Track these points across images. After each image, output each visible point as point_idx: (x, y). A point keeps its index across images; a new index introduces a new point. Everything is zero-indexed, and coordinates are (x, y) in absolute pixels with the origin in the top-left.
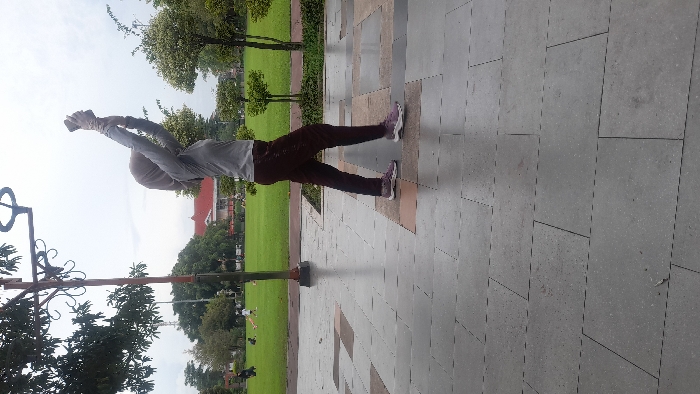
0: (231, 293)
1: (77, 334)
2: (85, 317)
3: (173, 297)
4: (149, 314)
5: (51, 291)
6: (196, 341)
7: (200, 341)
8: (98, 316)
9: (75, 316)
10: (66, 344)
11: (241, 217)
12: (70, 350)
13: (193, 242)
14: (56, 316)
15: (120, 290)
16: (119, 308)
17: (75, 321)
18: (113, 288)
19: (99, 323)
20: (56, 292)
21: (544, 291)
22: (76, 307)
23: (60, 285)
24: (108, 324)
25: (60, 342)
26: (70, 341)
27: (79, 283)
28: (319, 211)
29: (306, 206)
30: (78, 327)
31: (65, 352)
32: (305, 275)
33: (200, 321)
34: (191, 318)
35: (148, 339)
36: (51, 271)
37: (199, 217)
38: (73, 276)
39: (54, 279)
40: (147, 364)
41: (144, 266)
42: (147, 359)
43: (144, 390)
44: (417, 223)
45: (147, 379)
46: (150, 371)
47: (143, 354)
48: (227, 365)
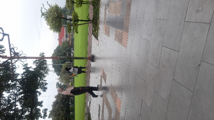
0: (70, 63)
1: (24, 73)
2: (26, 68)
3: (52, 63)
4: (46, 68)
5: (16, 60)
6: (59, 76)
7: (61, 76)
8: (30, 68)
9: (23, 67)
10: (21, 75)
11: (73, 40)
12: (22, 77)
13: (58, 47)
14: (18, 67)
15: (36, 60)
16: (36, 65)
17: (24, 69)
18: (35, 60)
21: (163, 67)
22: (24, 65)
23: (19, 58)
24: (33, 70)
25: (19, 74)
26: (22, 74)
27: (25, 58)
28: (97, 39)
29: (93, 38)
30: (24, 71)
31: (21, 78)
32: (93, 59)
33: (61, 71)
34: (58, 70)
35: (46, 75)
36: (16, 54)
37: (60, 39)
38: (22, 56)
39: (17, 56)
40: (45, 82)
41: (44, 53)
42: (45, 81)
43: (45, 89)
44: (127, 45)
45: (45, 86)
46: (46, 84)
47: (44, 79)
48: (69, 83)
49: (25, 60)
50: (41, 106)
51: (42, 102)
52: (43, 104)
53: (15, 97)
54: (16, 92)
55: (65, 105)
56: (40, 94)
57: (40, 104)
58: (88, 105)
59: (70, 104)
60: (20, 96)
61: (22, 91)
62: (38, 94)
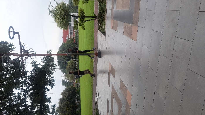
0: (74, 60)
1: (33, 70)
2: (35, 65)
3: (57, 60)
4: (53, 65)
6: (65, 73)
9: (32, 64)
10: (31, 72)
11: (77, 38)
12: (32, 74)
13: (63, 44)
14: (28, 64)
15: (44, 58)
16: (44, 62)
17: (33, 66)
19: (39, 66)
20: (27, 57)
21: (177, 57)
22: (32, 62)
23: (29, 55)
24: (42, 67)
25: (28, 72)
26: (31, 71)
27: (34, 55)
28: (104, 35)
32: (99, 54)
33: (66, 68)
34: (63, 67)
35: (53, 72)
36: (26, 51)
37: (64, 37)
38: (32, 53)
39: (26, 53)
40: (53, 79)
41: (51, 51)
42: (53, 77)
43: (52, 86)
44: (137, 39)
45: (53, 83)
46: (54, 81)
47: (52, 76)
48: (74, 80)
49: (34, 57)
50: (50, 102)
51: (50, 99)
52: (51, 100)
53: (25, 93)
54: (26, 89)
55: (71, 102)
56: (48, 90)
57: (49, 100)
58: (96, 101)
59: (76, 101)
60: (30, 93)
61: (31, 87)
62: (46, 90)
